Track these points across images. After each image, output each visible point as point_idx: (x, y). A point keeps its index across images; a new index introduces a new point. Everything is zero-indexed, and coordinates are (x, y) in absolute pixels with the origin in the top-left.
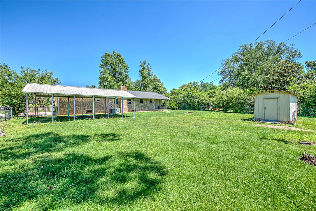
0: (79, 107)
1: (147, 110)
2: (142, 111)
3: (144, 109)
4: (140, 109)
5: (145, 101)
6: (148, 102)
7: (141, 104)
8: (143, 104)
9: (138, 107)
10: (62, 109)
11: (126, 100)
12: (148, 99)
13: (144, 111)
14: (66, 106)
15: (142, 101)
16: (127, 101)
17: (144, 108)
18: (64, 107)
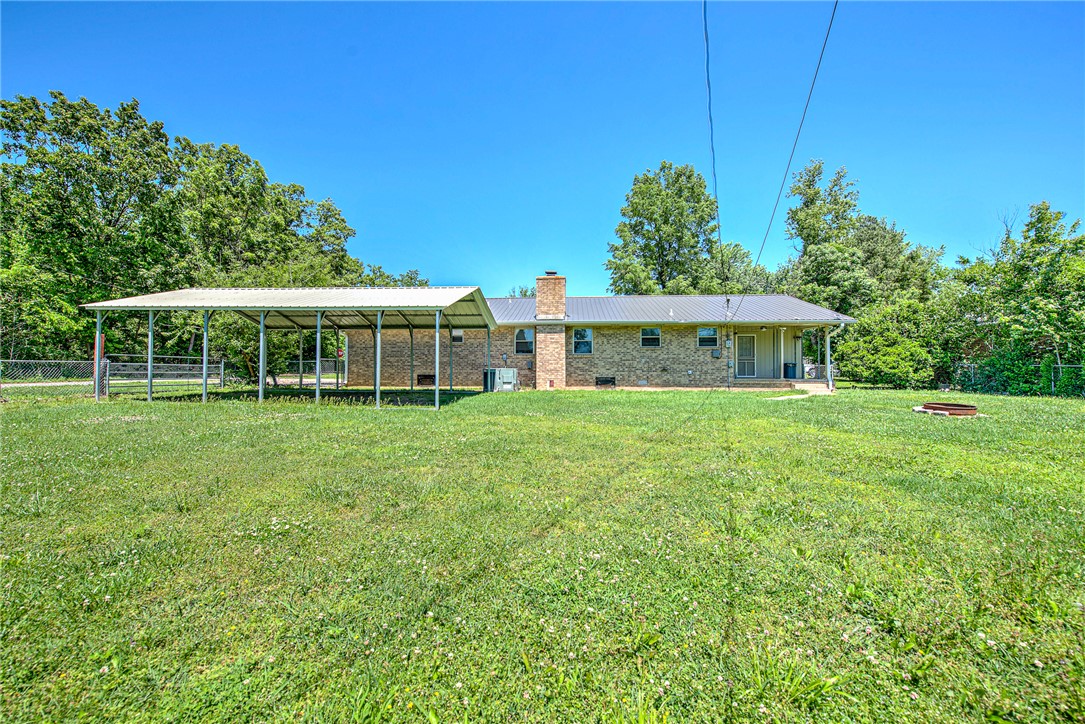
0: (398, 361)
1: (684, 380)
2: (651, 385)
3: (666, 375)
4: (638, 378)
5: (668, 337)
6: (692, 342)
7: (648, 351)
8: (659, 353)
9: (630, 366)
10: (354, 368)
11: (556, 336)
12: (692, 328)
13: (666, 384)
14: (364, 358)
15: (650, 337)
16: (561, 337)
17: (664, 370)
18: (358, 361)
